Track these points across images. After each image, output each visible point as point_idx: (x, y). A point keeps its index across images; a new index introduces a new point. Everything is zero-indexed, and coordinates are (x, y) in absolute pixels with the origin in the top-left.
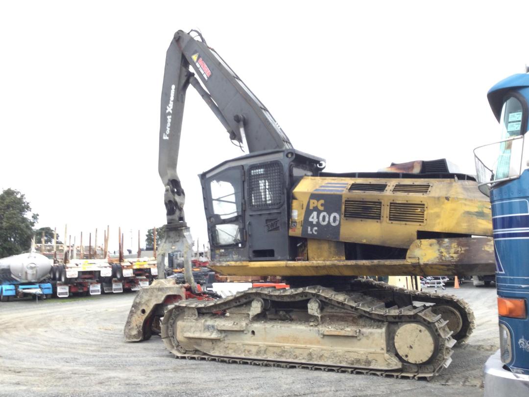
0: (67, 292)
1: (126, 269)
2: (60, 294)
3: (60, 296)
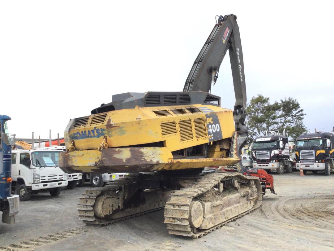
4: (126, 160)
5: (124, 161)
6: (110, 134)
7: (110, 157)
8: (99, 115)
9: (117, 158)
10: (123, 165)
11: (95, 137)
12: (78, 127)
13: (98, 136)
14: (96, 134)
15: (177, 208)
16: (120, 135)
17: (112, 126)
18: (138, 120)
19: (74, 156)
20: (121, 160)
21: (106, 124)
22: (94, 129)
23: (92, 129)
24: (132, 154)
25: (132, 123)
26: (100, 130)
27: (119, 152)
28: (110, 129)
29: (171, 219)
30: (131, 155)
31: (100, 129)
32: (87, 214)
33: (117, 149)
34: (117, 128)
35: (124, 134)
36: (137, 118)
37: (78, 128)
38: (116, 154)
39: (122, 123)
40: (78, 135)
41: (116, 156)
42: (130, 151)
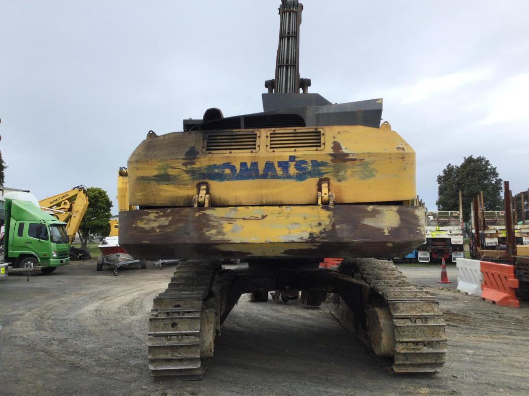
0: (428, 258)
1: (488, 237)
2: (421, 259)
3: (420, 261)
4: (389, 232)
5: (386, 232)
6: (341, 174)
7: (355, 224)
8: (292, 131)
9: (370, 226)
10: (385, 240)
11: (289, 177)
12: (229, 151)
13: (300, 177)
14: (292, 170)
15: (419, 323)
16: (363, 179)
17: (347, 158)
18: (401, 151)
19: (230, 220)
20: (380, 230)
21: (331, 152)
22: (287, 159)
23: (280, 160)
24: (402, 219)
25: (389, 157)
26: (310, 164)
27: (374, 214)
28: (343, 164)
29: (412, 346)
30: (399, 220)
31: (309, 162)
32: (180, 354)
33: (370, 208)
34: (357, 162)
35: (371, 176)
36: (398, 148)
37: (228, 155)
38: (369, 217)
39: (370, 154)
40: (227, 171)
41: (368, 222)
42: (399, 212)
